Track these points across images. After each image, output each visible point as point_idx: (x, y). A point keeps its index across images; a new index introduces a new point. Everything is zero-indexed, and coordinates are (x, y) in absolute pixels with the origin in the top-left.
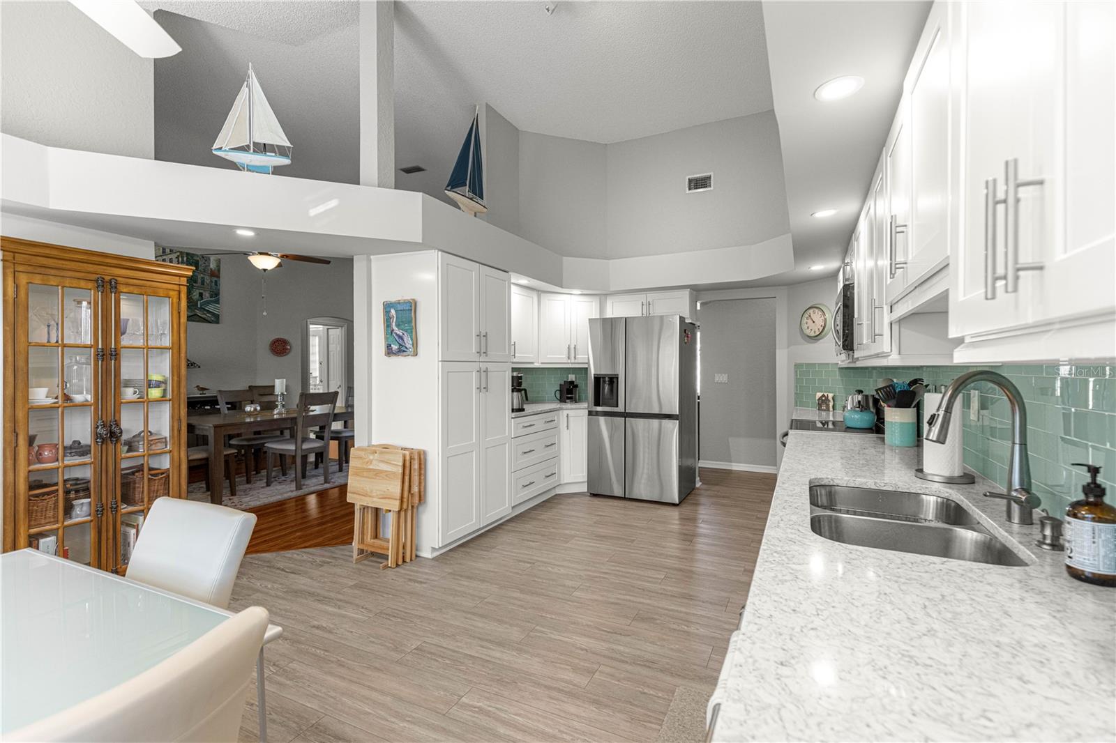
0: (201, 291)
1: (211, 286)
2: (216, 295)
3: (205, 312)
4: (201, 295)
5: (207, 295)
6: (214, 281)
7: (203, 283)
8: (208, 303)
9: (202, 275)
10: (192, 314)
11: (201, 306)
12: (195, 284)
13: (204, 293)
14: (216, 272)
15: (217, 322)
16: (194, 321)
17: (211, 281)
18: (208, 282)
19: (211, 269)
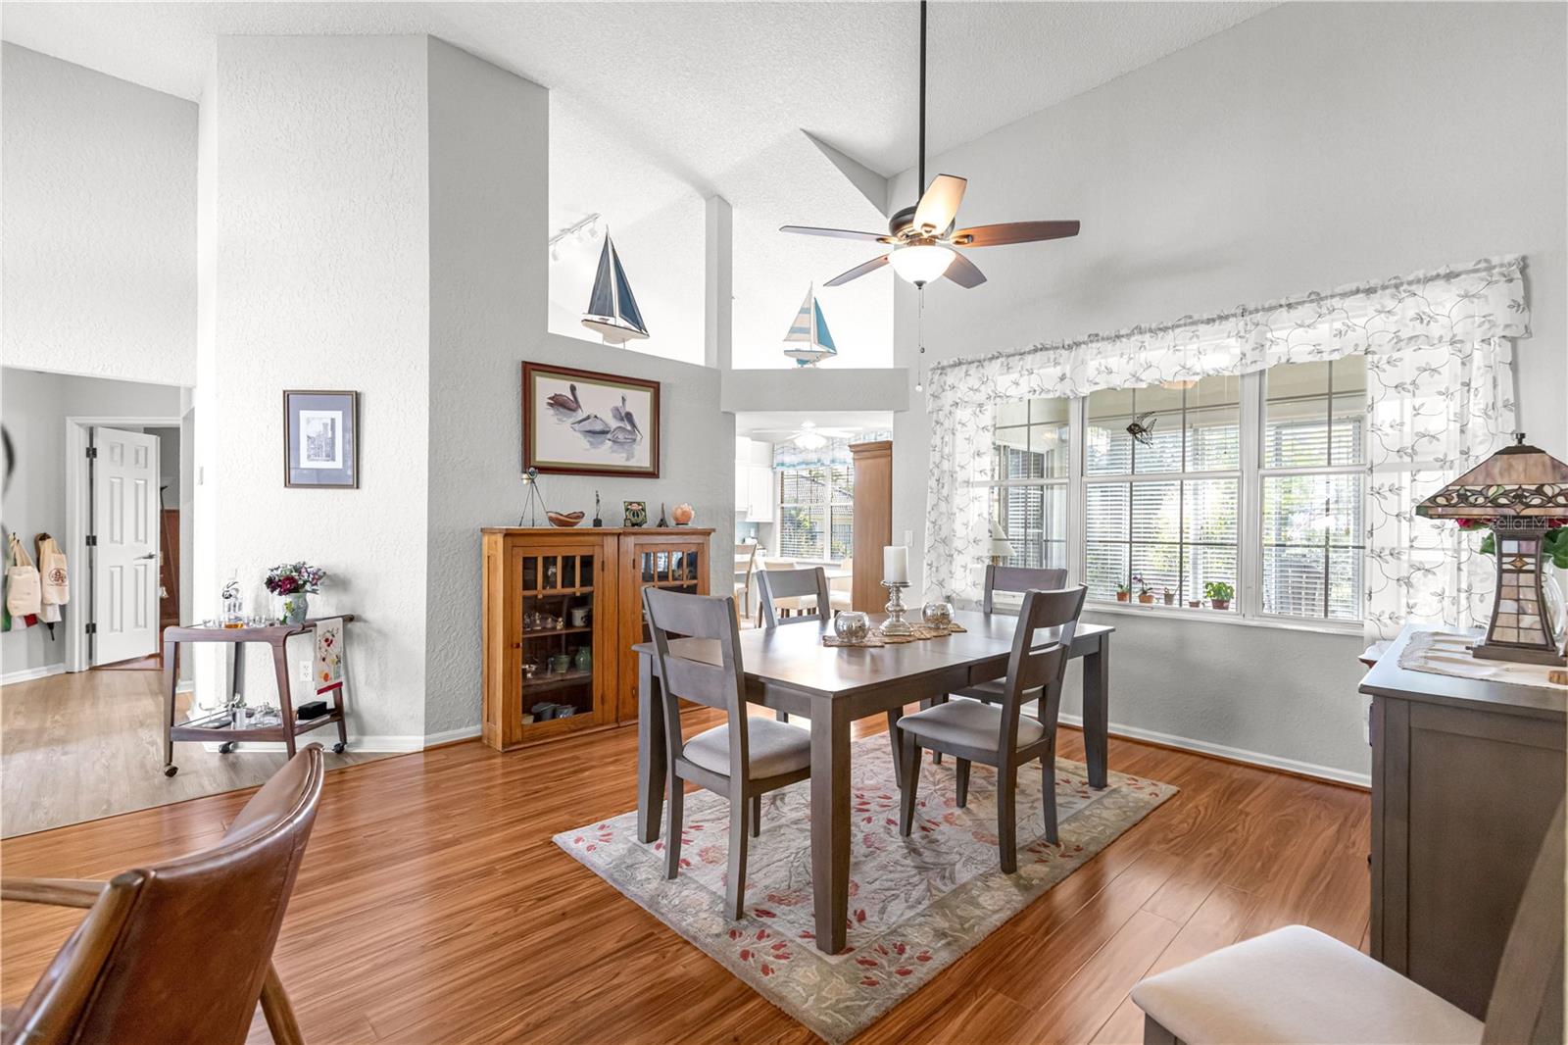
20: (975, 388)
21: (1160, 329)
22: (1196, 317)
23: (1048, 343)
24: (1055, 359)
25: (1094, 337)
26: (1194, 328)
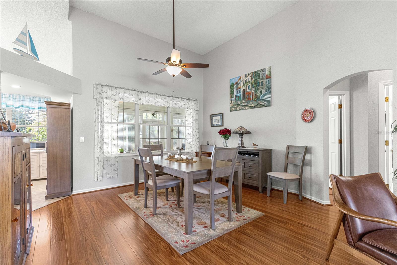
0: (261, 90)
1: (266, 85)
2: (268, 89)
3: (263, 101)
4: (261, 92)
5: (264, 91)
6: (267, 81)
7: (262, 85)
8: (265, 95)
9: (262, 81)
10: (257, 104)
11: (261, 98)
12: (258, 87)
13: (263, 90)
14: (269, 75)
15: (269, 105)
16: (258, 108)
17: (266, 82)
18: (264, 83)
19: (266, 75)
20: (114, 95)
21: (160, 95)
22: (166, 95)
23: (136, 89)
24: (138, 94)
25: (147, 92)
26: (165, 97)
